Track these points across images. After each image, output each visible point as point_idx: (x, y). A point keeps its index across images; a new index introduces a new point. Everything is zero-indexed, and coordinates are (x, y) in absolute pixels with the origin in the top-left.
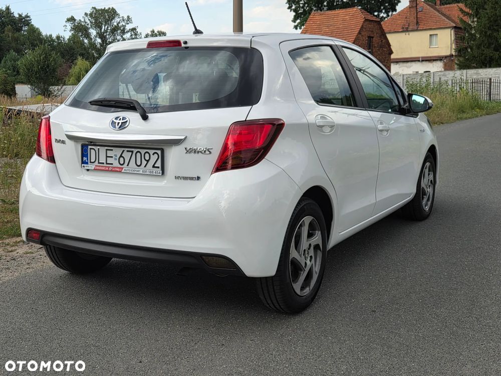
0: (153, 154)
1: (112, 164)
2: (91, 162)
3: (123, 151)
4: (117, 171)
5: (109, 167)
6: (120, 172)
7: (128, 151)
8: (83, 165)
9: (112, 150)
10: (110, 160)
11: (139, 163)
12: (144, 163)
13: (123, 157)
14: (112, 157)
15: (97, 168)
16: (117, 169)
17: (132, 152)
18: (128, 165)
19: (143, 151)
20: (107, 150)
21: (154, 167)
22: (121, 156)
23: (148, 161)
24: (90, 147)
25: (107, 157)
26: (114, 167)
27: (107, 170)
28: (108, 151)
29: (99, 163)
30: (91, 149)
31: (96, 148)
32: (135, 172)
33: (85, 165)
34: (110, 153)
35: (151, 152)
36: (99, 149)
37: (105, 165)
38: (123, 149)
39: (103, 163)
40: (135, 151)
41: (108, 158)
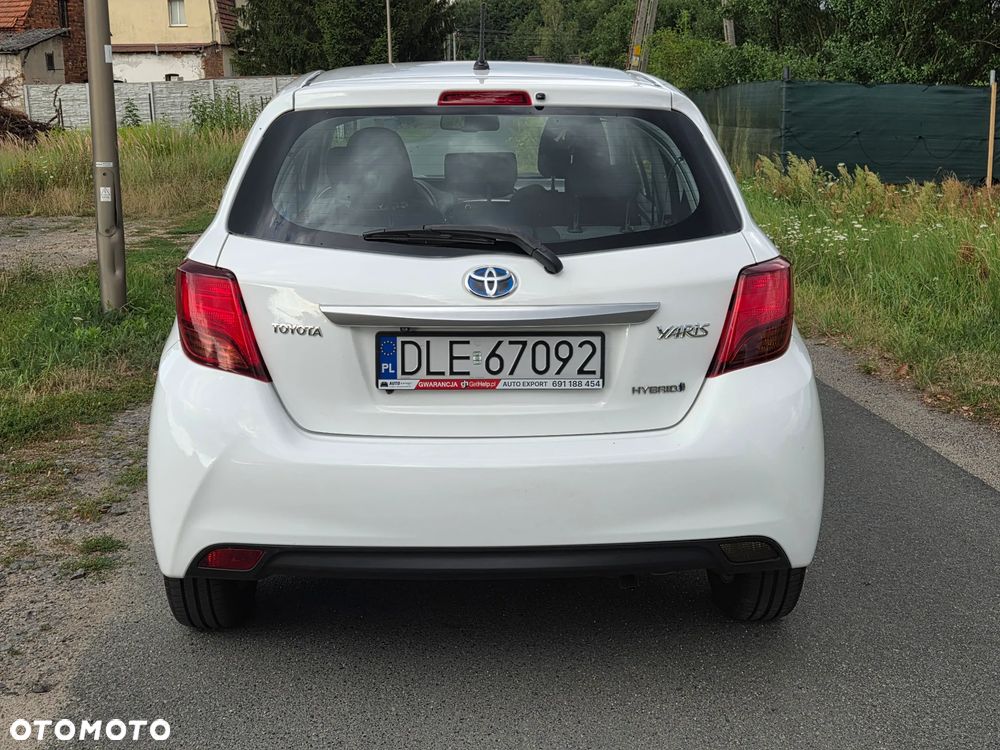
0: (581, 345)
1: (468, 373)
2: (404, 373)
3: (500, 343)
4: (484, 388)
5: (459, 381)
6: (494, 388)
7: (511, 343)
8: (380, 381)
9: (468, 342)
10: (458, 366)
11: (541, 366)
12: (556, 364)
13: (499, 357)
14: (468, 358)
15: (426, 384)
16: (483, 384)
17: (524, 344)
18: (512, 373)
19: (553, 341)
20: (452, 343)
21: (581, 371)
22: (493, 354)
23: (565, 361)
24: (400, 340)
25: (452, 358)
26: (475, 381)
27: (455, 388)
28: (455, 346)
29: (429, 373)
30: (403, 343)
31: (422, 341)
32: (534, 387)
33: (388, 381)
34: (458, 350)
35: (575, 341)
36: (428, 343)
37: (448, 376)
38: (501, 339)
39: (443, 373)
40: (531, 341)
41: (455, 361)
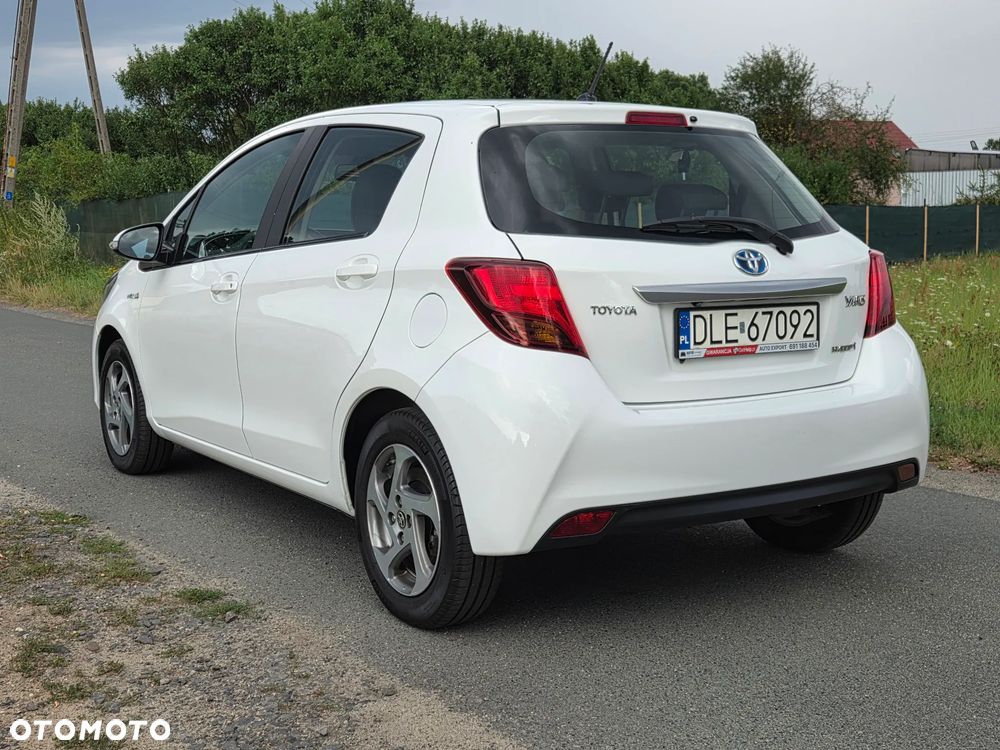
0: (805, 314)
1: (736, 341)
2: (696, 343)
3: (757, 313)
4: (748, 353)
5: (732, 348)
6: (753, 353)
7: (763, 313)
8: (680, 352)
9: (736, 314)
10: (732, 335)
11: (781, 334)
12: (790, 330)
13: (756, 326)
14: (736, 328)
15: (711, 352)
16: (747, 350)
17: (771, 313)
18: (764, 339)
19: (788, 310)
20: (727, 315)
21: (805, 335)
22: (752, 324)
23: (796, 327)
24: (692, 314)
25: (727, 328)
26: (742, 347)
27: (729, 354)
28: (728, 318)
29: (712, 342)
30: (695, 317)
31: (706, 314)
32: (778, 350)
33: (685, 351)
34: (732, 321)
35: (802, 309)
36: (711, 315)
37: (724, 345)
38: (757, 310)
39: (720, 342)
40: (776, 310)
41: (729, 331)
